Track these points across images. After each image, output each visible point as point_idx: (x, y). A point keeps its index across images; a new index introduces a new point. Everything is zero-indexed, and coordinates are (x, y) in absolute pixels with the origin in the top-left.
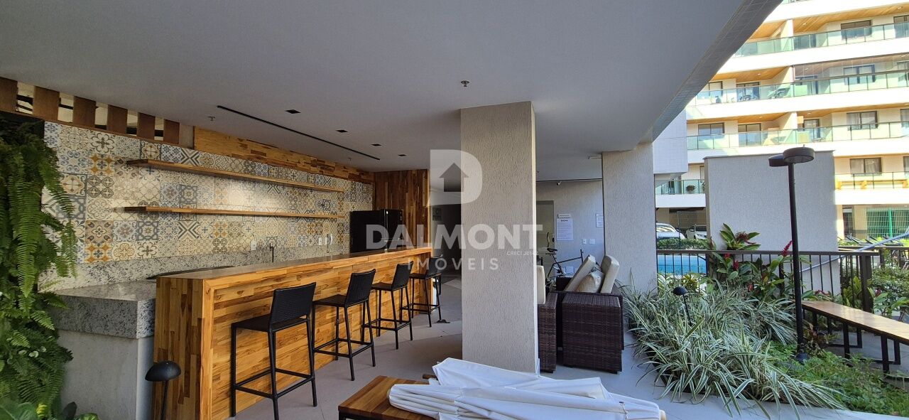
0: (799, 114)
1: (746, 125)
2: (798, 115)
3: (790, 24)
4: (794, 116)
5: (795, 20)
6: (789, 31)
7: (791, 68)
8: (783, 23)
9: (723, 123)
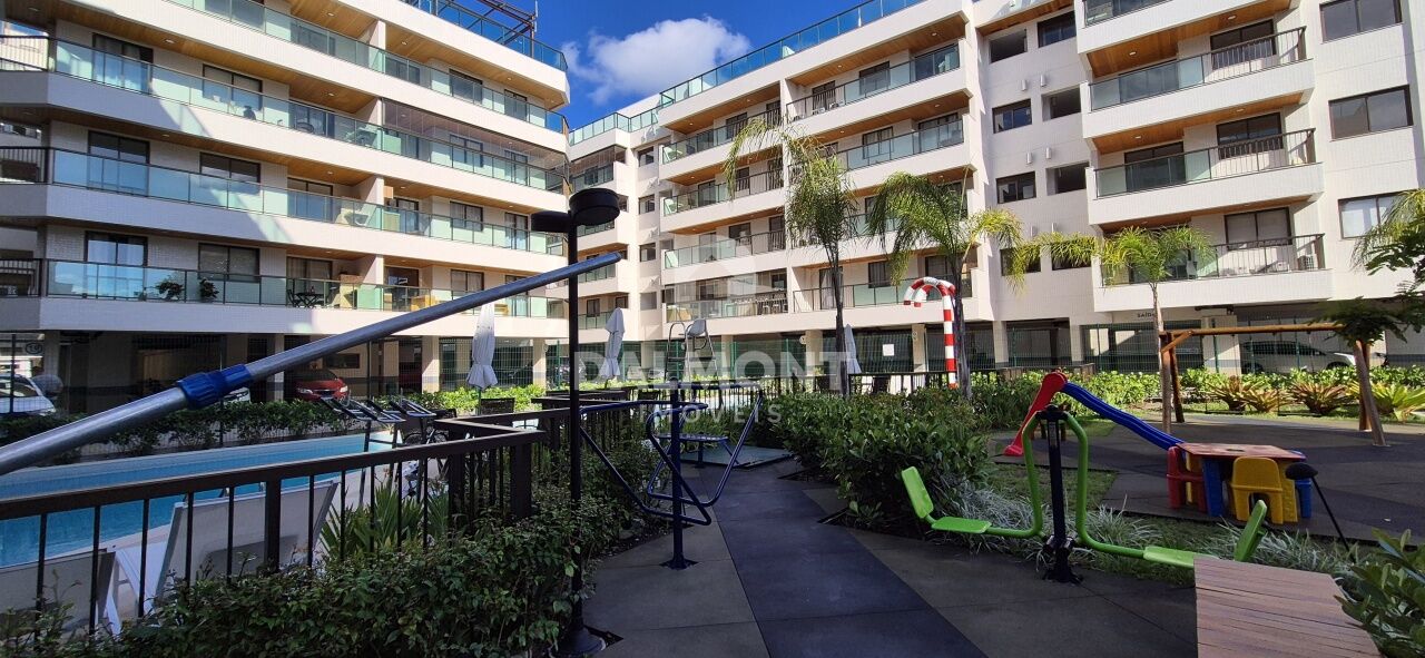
0: (389, 181)
2: (386, 183)
3: (381, 29)
4: (380, 183)
5: (390, 26)
6: (380, 38)
7: (379, 103)
8: (372, 21)
9: (259, 165)
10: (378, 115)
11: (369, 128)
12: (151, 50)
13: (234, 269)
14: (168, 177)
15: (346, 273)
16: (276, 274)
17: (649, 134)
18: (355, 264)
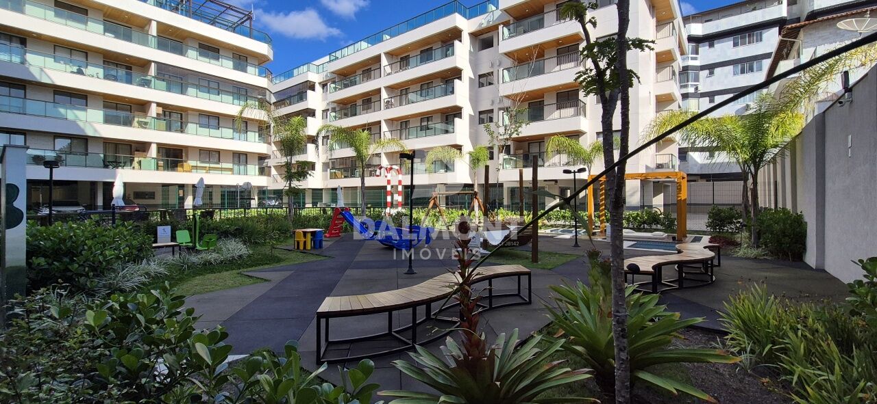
0: (159, 105)
1: (117, 104)
2: (157, 106)
3: (154, 25)
4: (154, 106)
5: (159, 23)
6: (153, 30)
7: (153, 64)
8: (149, 21)
9: (86, 96)
10: (153, 70)
11: (149, 78)
12: (25, 39)
13: (73, 150)
14: (35, 104)
15: (138, 151)
16: (98, 153)
17: (326, 76)
18: (143, 147)
